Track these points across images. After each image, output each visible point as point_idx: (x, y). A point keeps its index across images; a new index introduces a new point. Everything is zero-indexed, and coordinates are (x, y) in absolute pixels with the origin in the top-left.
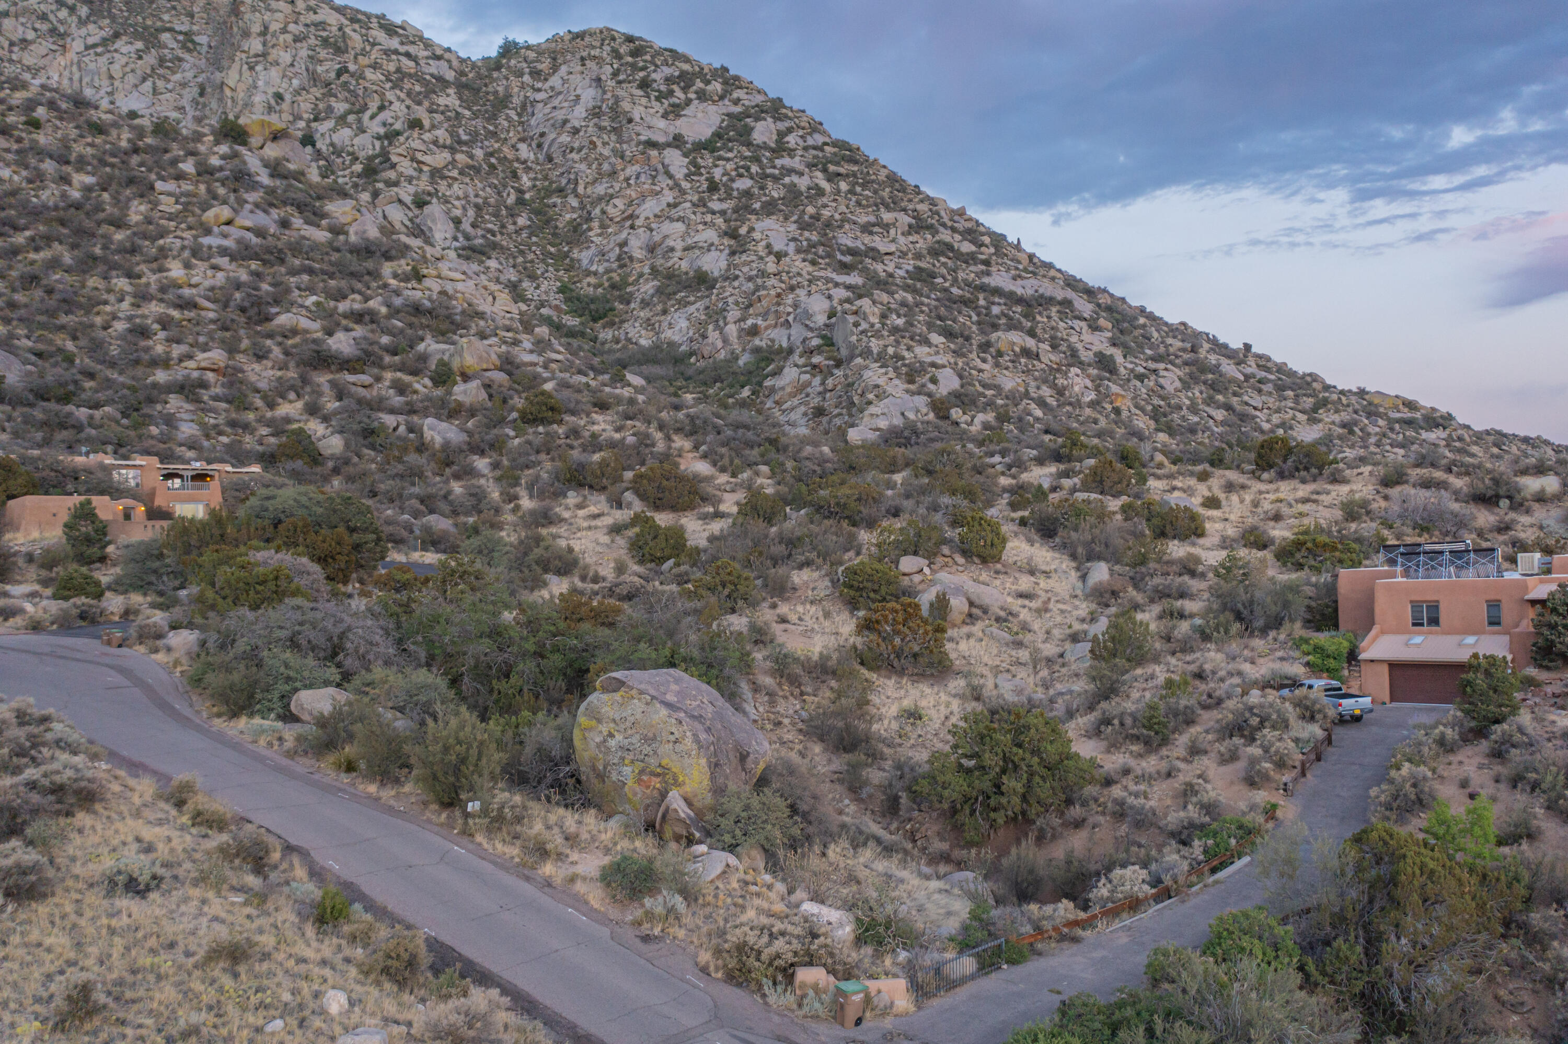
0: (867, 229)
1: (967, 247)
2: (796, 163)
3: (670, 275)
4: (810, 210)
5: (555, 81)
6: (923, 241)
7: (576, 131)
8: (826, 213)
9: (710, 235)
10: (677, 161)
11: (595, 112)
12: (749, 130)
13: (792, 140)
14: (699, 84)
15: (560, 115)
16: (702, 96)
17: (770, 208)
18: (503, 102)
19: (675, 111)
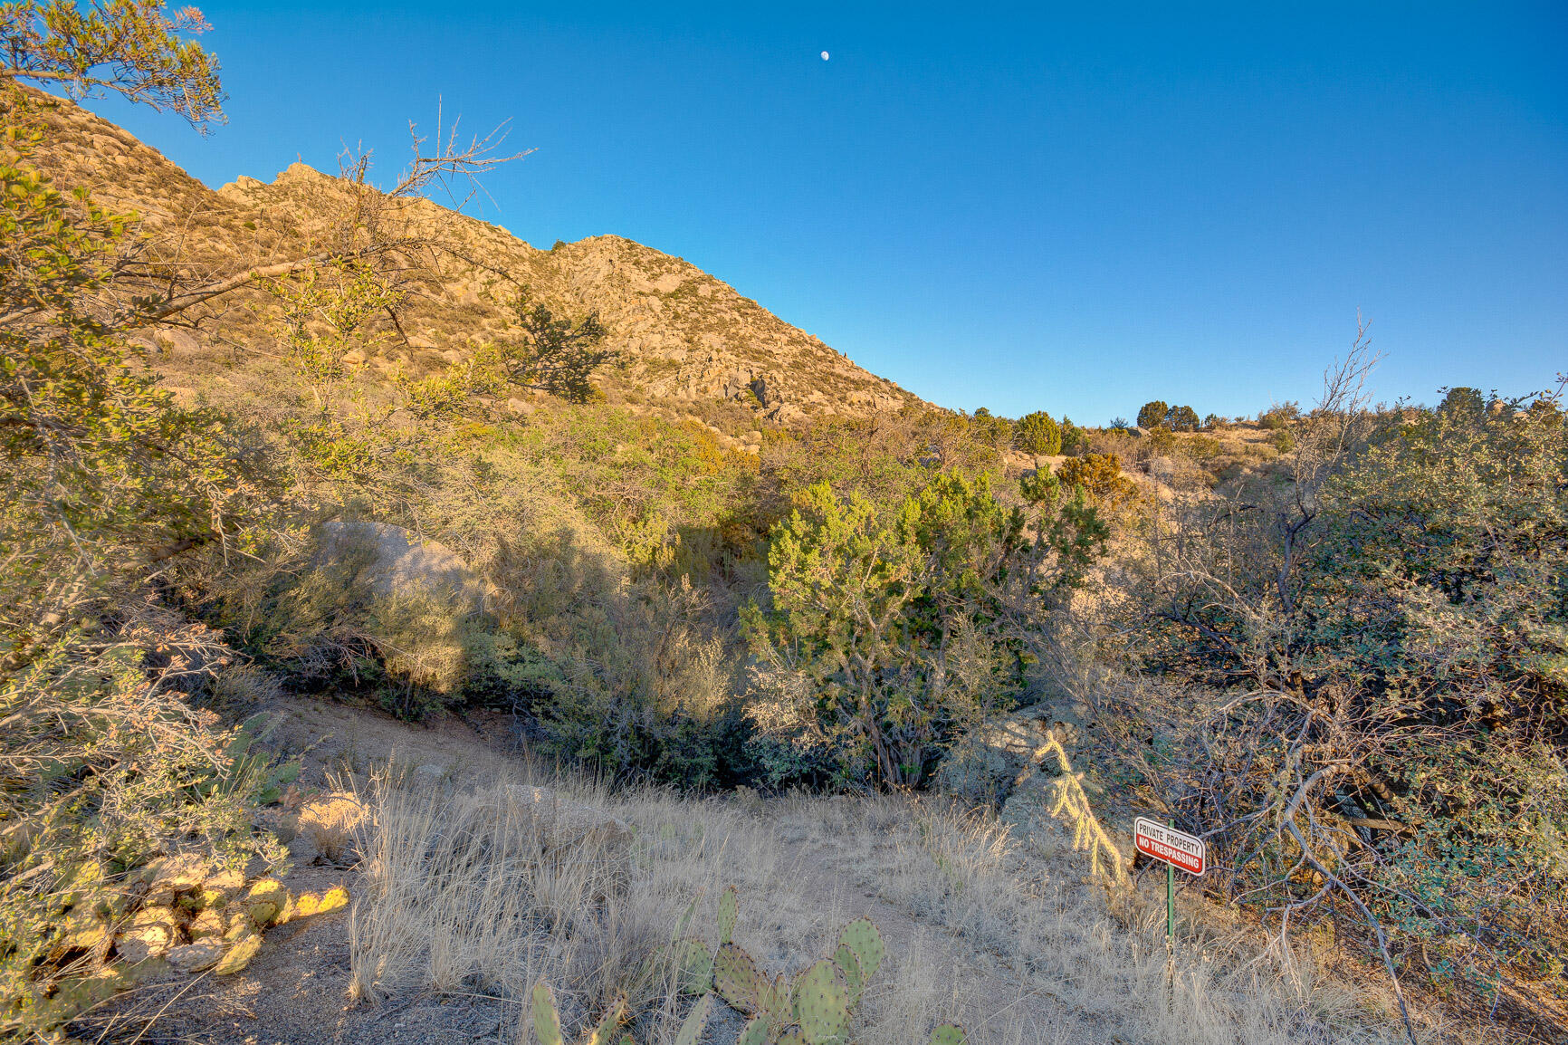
0: (764, 341)
1: (820, 353)
2: (723, 307)
3: (653, 363)
4: (733, 330)
5: (586, 261)
6: (796, 350)
7: (598, 287)
8: (742, 332)
9: (676, 341)
10: (656, 303)
11: (609, 277)
12: (696, 289)
13: (719, 295)
14: (667, 265)
15: (589, 279)
16: (669, 271)
17: (710, 328)
18: (557, 271)
19: (654, 277)
